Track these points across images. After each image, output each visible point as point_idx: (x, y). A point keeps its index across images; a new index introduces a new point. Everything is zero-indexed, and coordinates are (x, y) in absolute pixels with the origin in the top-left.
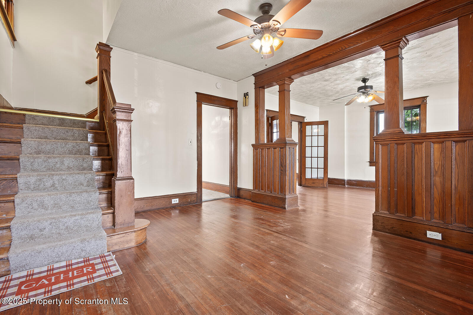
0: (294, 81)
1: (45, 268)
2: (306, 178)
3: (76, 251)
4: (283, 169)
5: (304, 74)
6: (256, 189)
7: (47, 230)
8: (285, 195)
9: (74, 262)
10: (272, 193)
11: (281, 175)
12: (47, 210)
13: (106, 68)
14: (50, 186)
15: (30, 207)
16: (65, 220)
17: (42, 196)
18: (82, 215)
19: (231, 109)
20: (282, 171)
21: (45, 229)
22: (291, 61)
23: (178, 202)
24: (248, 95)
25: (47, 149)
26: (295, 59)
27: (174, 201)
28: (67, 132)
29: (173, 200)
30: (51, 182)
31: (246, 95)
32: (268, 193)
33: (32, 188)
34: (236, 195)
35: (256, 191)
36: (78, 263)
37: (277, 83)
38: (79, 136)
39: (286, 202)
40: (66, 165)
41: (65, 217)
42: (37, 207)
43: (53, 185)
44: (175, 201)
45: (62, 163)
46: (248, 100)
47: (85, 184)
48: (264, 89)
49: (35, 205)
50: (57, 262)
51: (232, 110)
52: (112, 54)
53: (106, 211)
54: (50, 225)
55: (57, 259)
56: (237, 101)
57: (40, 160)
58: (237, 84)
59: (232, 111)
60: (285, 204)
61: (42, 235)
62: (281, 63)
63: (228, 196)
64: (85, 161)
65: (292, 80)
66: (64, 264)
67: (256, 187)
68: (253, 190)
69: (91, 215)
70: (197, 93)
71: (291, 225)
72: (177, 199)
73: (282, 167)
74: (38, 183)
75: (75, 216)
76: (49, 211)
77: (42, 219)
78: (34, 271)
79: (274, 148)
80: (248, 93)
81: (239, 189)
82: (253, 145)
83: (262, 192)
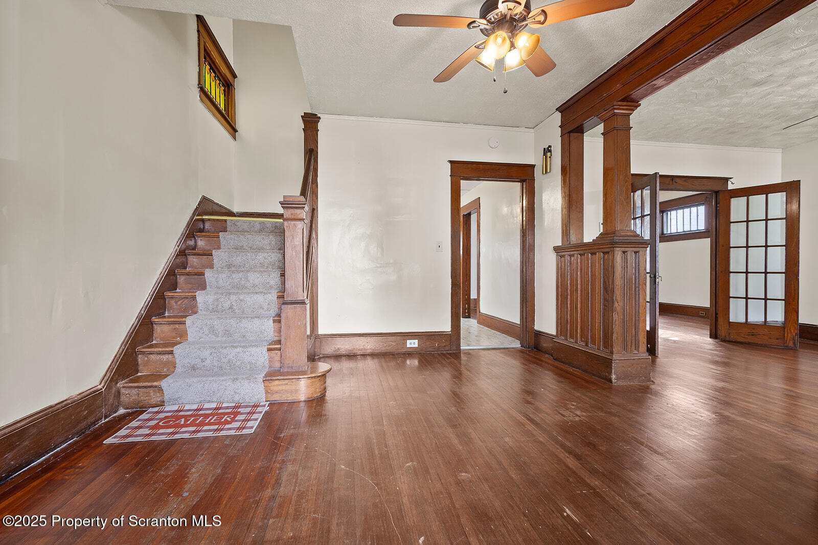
0: (640, 105)
1: (195, 407)
2: (731, 321)
3: (229, 392)
4: (608, 298)
5: (655, 85)
6: (561, 335)
7: (208, 360)
8: (612, 353)
9: (224, 405)
10: (588, 346)
11: (604, 309)
12: (217, 336)
13: (313, 147)
14: (228, 307)
15: (202, 332)
16: (225, 351)
17: (211, 319)
18: (243, 347)
19: (522, 181)
20: (607, 301)
21: (206, 359)
22: (625, 62)
23: (416, 345)
24: (550, 151)
25: (238, 262)
26: (632, 57)
27: (411, 344)
28: (263, 239)
29: (408, 342)
30: (229, 302)
31: (547, 151)
32: (580, 345)
33: (211, 309)
34: (532, 344)
35: (561, 340)
36: (227, 408)
37: (598, 117)
38: (276, 244)
39: (611, 368)
40: (251, 281)
41: (226, 348)
42: (207, 332)
43: (231, 308)
44: (413, 344)
45: (247, 279)
46: (550, 160)
47: (265, 309)
48: (583, 133)
49: (206, 329)
50: (209, 402)
51: (524, 183)
52: (320, 125)
53: (275, 345)
54: (211, 355)
55: (209, 399)
56: (533, 166)
57: (224, 276)
58: (534, 132)
59: (525, 186)
60: (610, 373)
61: (204, 366)
62: (605, 73)
63: (517, 344)
64: (271, 277)
65: (634, 104)
66: (214, 405)
67: (561, 332)
68: (557, 336)
69: (254, 349)
70: (451, 162)
71: (586, 417)
72: (416, 341)
73: (607, 292)
74: (216, 304)
75: (236, 347)
76: (219, 339)
77: (203, 347)
78: (166, 408)
79: (592, 254)
80: (550, 146)
81: (539, 334)
82: (556, 249)
83: (570, 342)
